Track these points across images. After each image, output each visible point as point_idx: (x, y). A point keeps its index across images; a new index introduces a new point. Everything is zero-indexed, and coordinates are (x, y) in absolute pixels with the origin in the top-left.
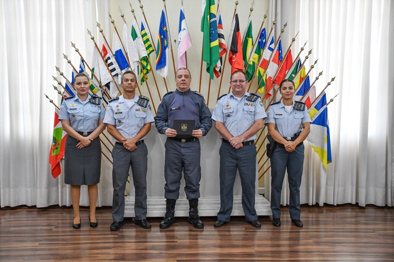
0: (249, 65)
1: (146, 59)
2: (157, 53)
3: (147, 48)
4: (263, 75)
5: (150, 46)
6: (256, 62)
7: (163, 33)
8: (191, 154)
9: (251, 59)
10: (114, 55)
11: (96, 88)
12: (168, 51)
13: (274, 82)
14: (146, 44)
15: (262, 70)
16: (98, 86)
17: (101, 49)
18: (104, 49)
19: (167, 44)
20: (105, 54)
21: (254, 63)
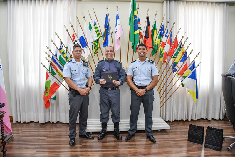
0: (155, 45)
1: (97, 41)
2: (103, 38)
3: (98, 35)
4: (163, 51)
5: (99, 34)
6: (158, 43)
7: (107, 27)
8: (114, 97)
9: (156, 42)
10: (79, 39)
11: (69, 58)
12: (109, 37)
13: (168, 55)
14: (97, 33)
15: (162, 48)
16: (70, 57)
17: (71, 36)
18: (73, 36)
19: (109, 33)
20: (74, 39)
21: (157, 44)
